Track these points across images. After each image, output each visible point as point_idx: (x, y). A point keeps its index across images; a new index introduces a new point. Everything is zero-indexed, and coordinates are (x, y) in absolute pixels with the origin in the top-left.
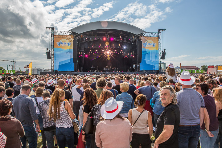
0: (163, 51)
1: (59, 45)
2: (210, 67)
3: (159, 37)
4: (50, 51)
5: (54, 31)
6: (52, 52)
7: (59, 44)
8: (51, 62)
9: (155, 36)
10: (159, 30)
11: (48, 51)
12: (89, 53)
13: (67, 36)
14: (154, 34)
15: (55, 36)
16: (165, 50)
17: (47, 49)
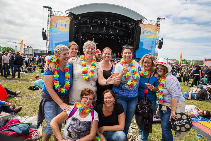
0: (161, 40)
1: (55, 26)
2: (207, 60)
3: (158, 25)
4: (46, 31)
5: (52, 11)
6: (48, 33)
7: (55, 24)
8: (47, 43)
9: (154, 24)
10: (159, 19)
11: (44, 31)
12: (87, 37)
13: (64, 17)
14: (153, 22)
15: (52, 17)
16: (162, 39)
17: (43, 29)
